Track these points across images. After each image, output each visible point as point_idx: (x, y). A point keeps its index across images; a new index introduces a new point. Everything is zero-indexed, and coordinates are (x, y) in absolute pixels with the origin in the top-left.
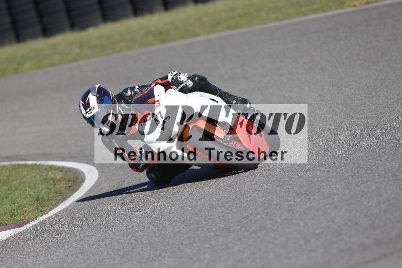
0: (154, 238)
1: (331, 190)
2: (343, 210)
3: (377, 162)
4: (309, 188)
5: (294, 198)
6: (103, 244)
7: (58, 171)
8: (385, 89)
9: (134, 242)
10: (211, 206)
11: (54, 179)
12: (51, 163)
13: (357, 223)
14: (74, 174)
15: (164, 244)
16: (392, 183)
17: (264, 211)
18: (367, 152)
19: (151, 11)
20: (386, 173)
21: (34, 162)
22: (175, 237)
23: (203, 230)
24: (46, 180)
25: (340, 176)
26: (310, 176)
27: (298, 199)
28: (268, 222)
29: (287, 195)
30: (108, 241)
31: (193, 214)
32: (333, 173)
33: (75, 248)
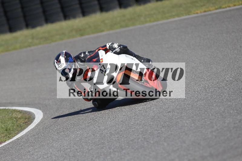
0: (77, 153)
1: (183, 124)
2: (190, 136)
3: (211, 107)
4: (170, 123)
5: (161, 128)
6: (46, 157)
7: (18, 113)
8: (215, 63)
9: (64, 155)
10: (111, 134)
11: (16, 118)
12: (14, 108)
13: (199, 144)
14: (29, 114)
15: (83, 156)
16: (220, 119)
17: (143, 137)
18: (205, 101)
19: (74, 17)
20: (216, 114)
21: (4, 108)
22: (89, 152)
23: (106, 148)
24: (11, 118)
25: (189, 115)
26: (171, 115)
27: (163, 130)
28: (145, 143)
29: (157, 127)
30: (49, 155)
31: (100, 138)
32: (184, 113)
33: (29, 159)
